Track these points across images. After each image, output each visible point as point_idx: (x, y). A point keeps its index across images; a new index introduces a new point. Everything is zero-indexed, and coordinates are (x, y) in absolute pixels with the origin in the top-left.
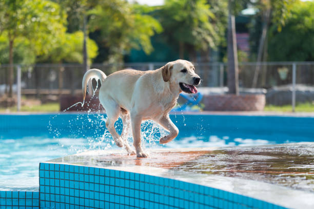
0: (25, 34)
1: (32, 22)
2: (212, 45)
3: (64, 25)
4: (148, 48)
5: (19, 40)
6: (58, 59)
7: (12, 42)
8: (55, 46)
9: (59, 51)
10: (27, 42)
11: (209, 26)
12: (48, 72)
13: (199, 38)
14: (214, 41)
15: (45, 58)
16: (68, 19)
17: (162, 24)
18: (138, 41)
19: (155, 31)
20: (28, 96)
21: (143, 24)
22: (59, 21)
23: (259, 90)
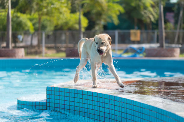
0: (47, 14)
1: (51, 8)
2: (153, 20)
3: (69, 9)
4: (116, 21)
5: (44, 18)
6: (66, 28)
7: (40, 19)
8: (64, 21)
9: (66, 23)
10: (48, 18)
11: (151, 9)
12: (61, 34)
13: (146, 15)
14: (154, 17)
15: (59, 27)
16: (71, 6)
17: (125, 8)
18: (110, 17)
19: (120, 12)
20: (49, 48)
21: (114, 8)
22: (66, 7)
23: (177, 46)
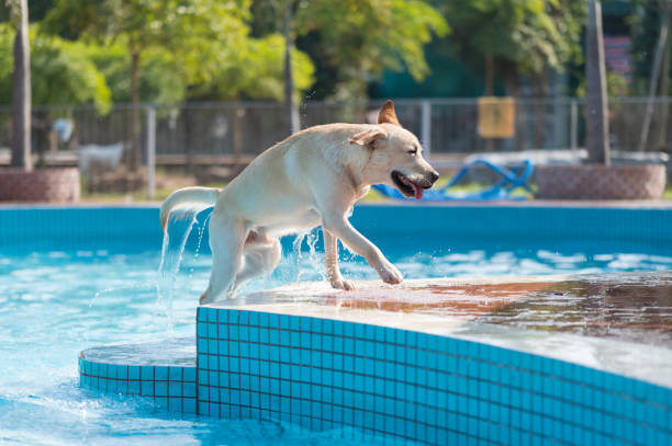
0: (165, 40)
1: (177, 14)
2: (553, 60)
3: (245, 21)
4: (419, 68)
5: (151, 53)
6: (233, 92)
7: (136, 58)
8: (226, 65)
9: (234, 74)
10: (168, 57)
11: (547, 22)
12: (211, 117)
13: (526, 46)
14: (558, 53)
15: (206, 89)
16: (252, 9)
17: (448, 18)
18: (398, 55)
19: (433, 34)
20: (169, 168)
21: (409, 18)
22: (234, 14)
23: (653, 156)
